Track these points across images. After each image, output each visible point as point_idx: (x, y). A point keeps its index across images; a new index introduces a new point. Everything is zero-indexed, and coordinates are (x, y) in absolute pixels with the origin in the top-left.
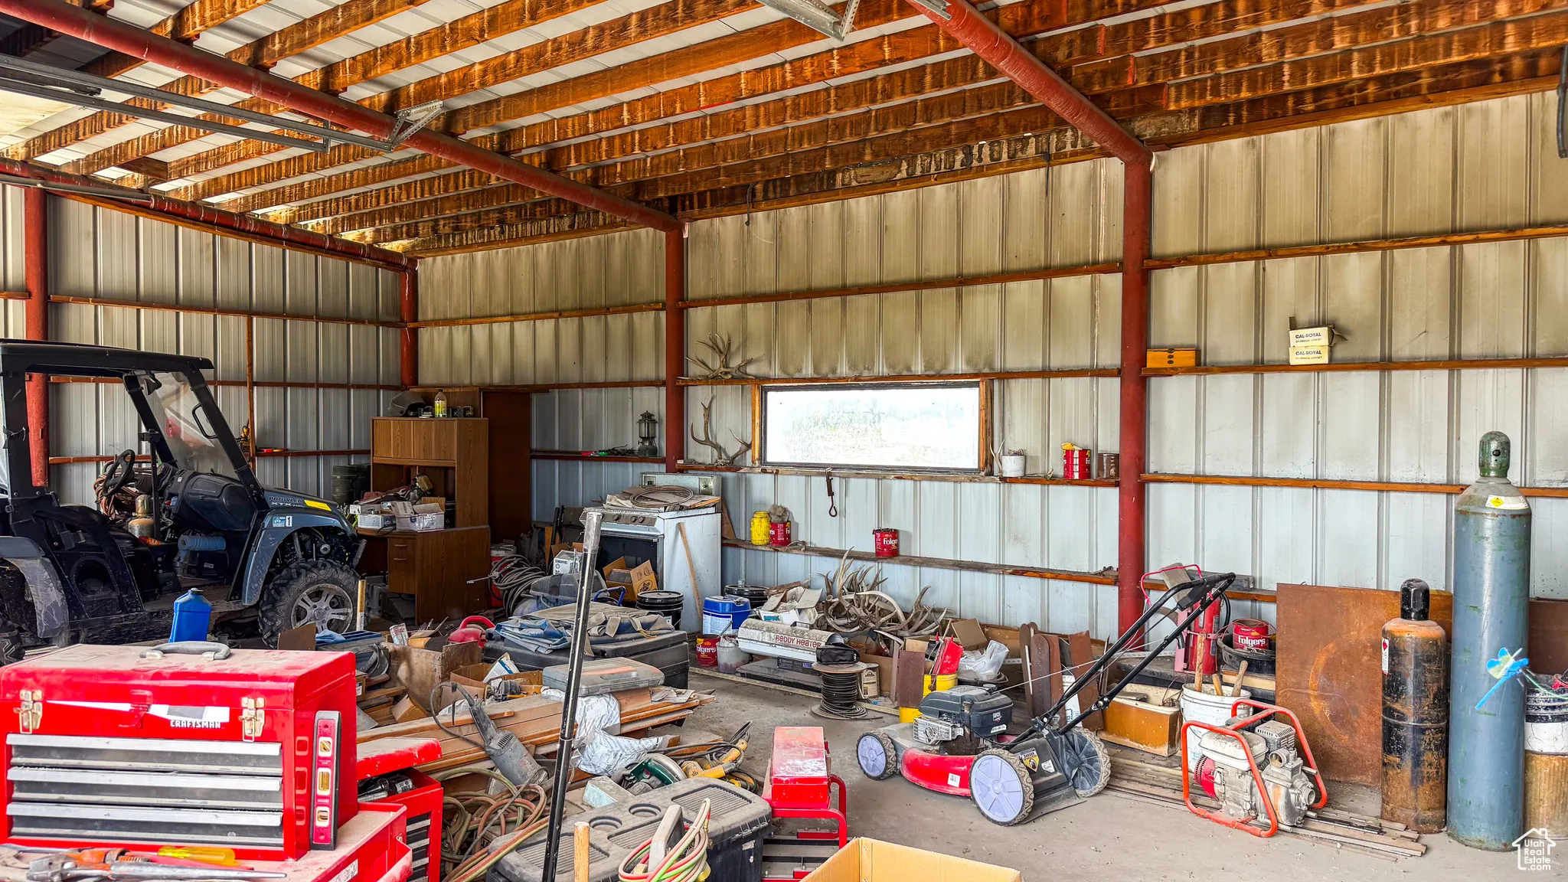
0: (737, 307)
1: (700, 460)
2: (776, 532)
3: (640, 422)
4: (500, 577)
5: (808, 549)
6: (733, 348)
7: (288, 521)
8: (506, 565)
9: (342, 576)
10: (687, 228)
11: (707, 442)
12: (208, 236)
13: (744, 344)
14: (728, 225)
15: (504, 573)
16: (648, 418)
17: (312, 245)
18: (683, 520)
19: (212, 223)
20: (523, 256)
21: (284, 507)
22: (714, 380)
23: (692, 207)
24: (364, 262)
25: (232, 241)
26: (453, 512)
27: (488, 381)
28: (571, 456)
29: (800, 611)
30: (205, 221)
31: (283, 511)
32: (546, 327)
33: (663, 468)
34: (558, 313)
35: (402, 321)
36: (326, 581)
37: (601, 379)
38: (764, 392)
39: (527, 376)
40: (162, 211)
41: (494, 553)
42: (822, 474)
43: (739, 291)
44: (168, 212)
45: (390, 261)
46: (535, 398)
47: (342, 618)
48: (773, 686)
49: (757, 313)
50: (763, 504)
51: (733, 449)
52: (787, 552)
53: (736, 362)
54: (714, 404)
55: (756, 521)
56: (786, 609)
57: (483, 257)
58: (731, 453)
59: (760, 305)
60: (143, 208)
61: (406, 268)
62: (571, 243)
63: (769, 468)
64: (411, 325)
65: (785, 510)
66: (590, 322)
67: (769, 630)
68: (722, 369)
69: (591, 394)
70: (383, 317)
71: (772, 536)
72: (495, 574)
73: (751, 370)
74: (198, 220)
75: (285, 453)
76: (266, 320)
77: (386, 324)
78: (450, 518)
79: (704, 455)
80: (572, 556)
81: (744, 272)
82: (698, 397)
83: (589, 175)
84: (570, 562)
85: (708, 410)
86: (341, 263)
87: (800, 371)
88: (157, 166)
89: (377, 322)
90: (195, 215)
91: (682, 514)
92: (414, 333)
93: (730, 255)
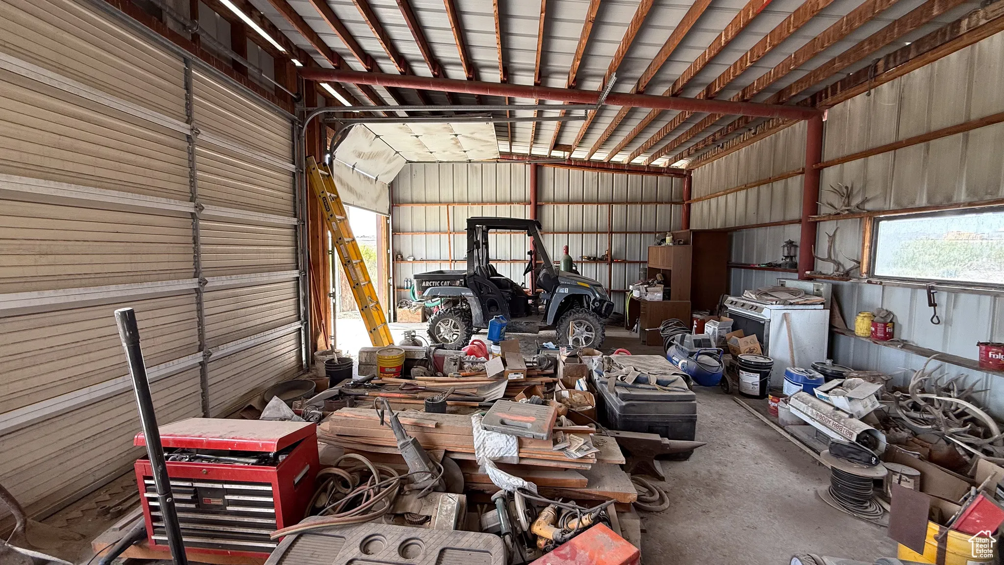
0: (860, 161)
1: (824, 272)
2: (876, 329)
3: (784, 246)
4: (664, 329)
5: (905, 345)
6: (855, 192)
7: (566, 291)
8: (669, 323)
9: (590, 318)
10: (826, 114)
11: (829, 259)
12: (595, 173)
13: (864, 188)
14: (857, 103)
15: (666, 328)
16: (791, 244)
17: (639, 171)
18: (789, 311)
19: (596, 168)
20: (734, 156)
21: (567, 284)
22: (837, 216)
23: (827, 97)
24: (664, 176)
25: (605, 174)
26: (670, 292)
27: (715, 227)
28: (748, 267)
29: (850, 399)
30: (593, 167)
31: (565, 286)
32: (742, 194)
33: (796, 276)
34: (746, 187)
35: (683, 201)
36: (582, 319)
37: (767, 221)
38: (876, 222)
39: (731, 224)
40: (576, 166)
41: (694, 316)
42: (924, 288)
43: (863, 148)
44: (579, 166)
45: (677, 173)
46: (734, 234)
47: (590, 336)
48: (808, 450)
49: (876, 163)
50: (871, 306)
51: (849, 265)
52: (885, 345)
53: (855, 201)
54: (838, 233)
55: (859, 319)
56: (835, 394)
57: (717, 162)
58: (848, 268)
59: (880, 155)
60: (569, 165)
61: (685, 176)
62: (757, 144)
63: (874, 280)
64: (688, 202)
65: (889, 313)
66: (764, 189)
67: (812, 407)
68: (844, 208)
69: (761, 231)
70: (674, 200)
71: (872, 332)
72: (662, 328)
73: (869, 206)
74: (590, 167)
75: (625, 262)
76: (619, 205)
77: (675, 203)
78: (667, 295)
79: (828, 268)
80: (715, 324)
81: (869, 134)
82: (826, 229)
83: (740, 95)
84: (713, 327)
85: (832, 238)
86: (654, 177)
87: (913, 203)
88: (568, 147)
89: (671, 203)
90: (589, 165)
91: (790, 307)
92: (689, 206)
93: (858, 123)
